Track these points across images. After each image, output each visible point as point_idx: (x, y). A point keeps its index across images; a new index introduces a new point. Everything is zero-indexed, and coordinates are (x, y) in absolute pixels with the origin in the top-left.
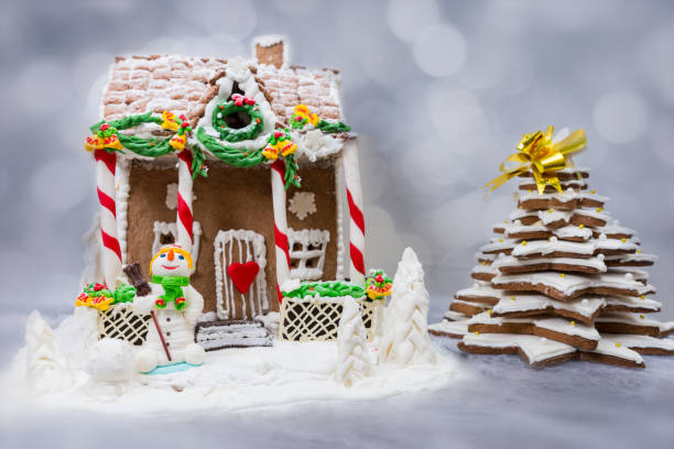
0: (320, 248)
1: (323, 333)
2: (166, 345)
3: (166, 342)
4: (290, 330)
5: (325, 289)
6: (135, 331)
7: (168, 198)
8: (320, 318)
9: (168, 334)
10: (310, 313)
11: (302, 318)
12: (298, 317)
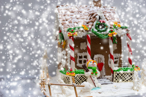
0: (118, 58)
1: (124, 80)
2: (94, 83)
3: (94, 82)
4: (116, 80)
5: (124, 69)
6: (80, 81)
7: (81, 46)
8: (123, 77)
9: (94, 81)
10: (121, 75)
11: (119, 77)
12: (118, 76)
